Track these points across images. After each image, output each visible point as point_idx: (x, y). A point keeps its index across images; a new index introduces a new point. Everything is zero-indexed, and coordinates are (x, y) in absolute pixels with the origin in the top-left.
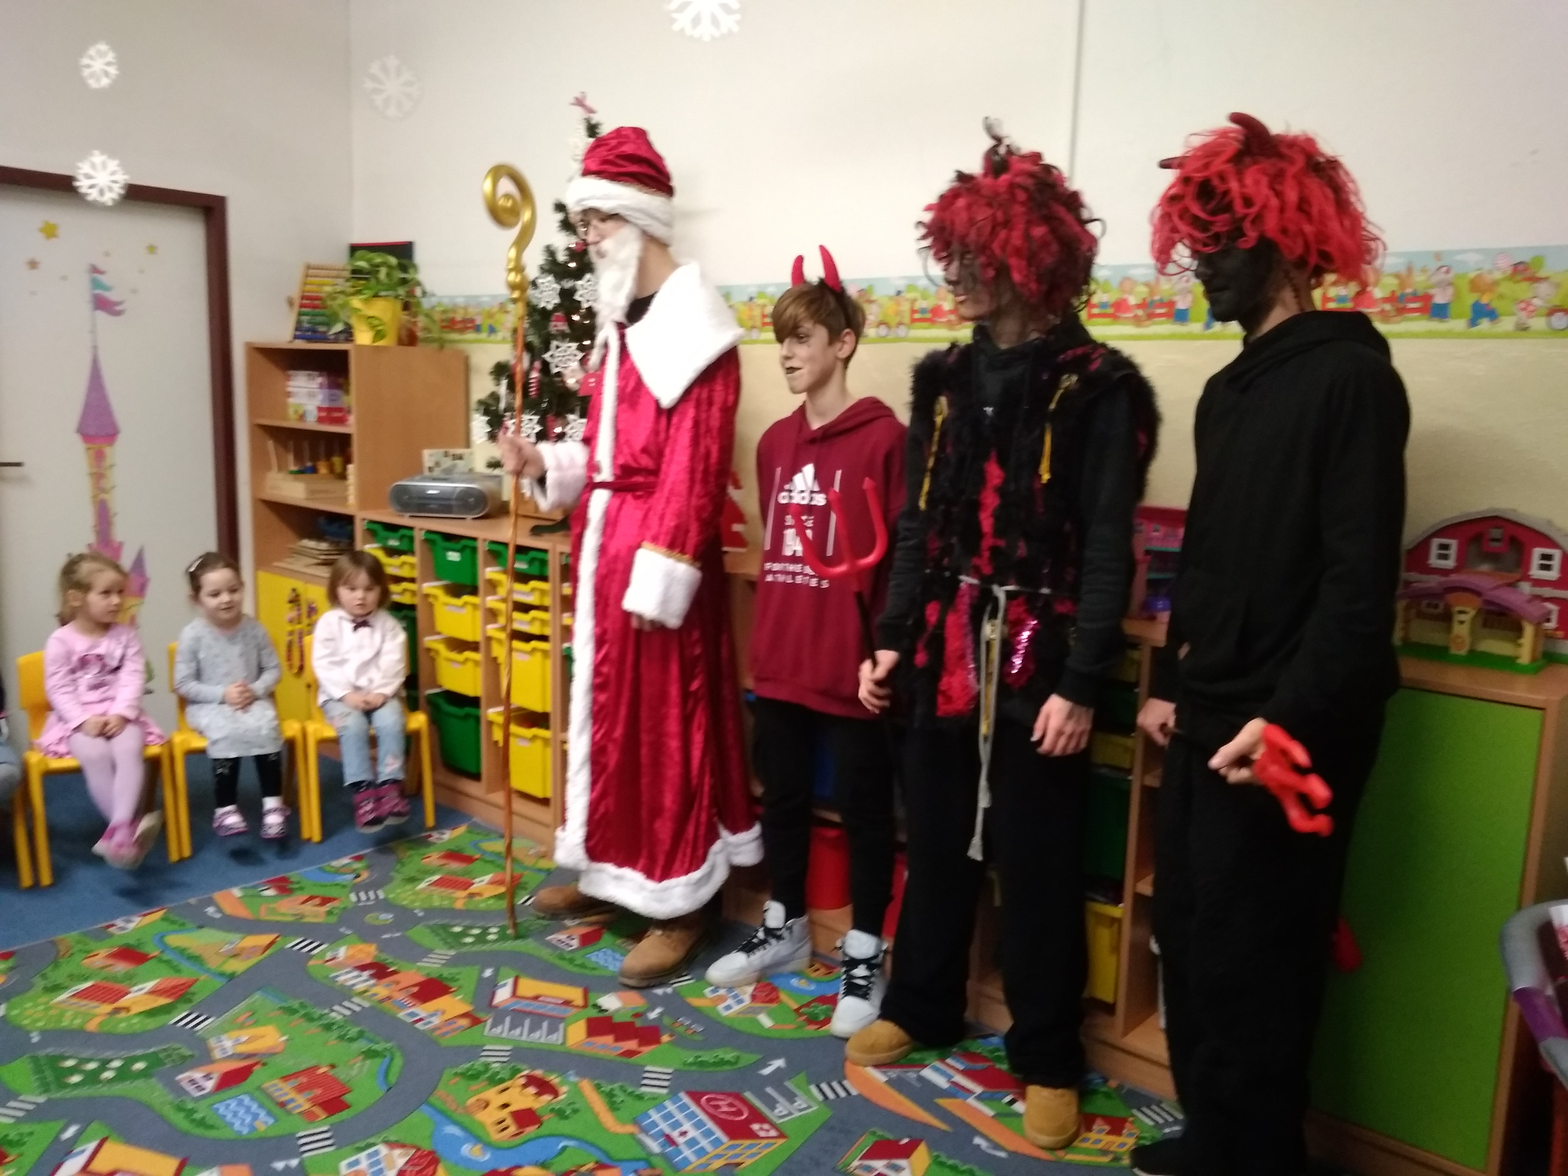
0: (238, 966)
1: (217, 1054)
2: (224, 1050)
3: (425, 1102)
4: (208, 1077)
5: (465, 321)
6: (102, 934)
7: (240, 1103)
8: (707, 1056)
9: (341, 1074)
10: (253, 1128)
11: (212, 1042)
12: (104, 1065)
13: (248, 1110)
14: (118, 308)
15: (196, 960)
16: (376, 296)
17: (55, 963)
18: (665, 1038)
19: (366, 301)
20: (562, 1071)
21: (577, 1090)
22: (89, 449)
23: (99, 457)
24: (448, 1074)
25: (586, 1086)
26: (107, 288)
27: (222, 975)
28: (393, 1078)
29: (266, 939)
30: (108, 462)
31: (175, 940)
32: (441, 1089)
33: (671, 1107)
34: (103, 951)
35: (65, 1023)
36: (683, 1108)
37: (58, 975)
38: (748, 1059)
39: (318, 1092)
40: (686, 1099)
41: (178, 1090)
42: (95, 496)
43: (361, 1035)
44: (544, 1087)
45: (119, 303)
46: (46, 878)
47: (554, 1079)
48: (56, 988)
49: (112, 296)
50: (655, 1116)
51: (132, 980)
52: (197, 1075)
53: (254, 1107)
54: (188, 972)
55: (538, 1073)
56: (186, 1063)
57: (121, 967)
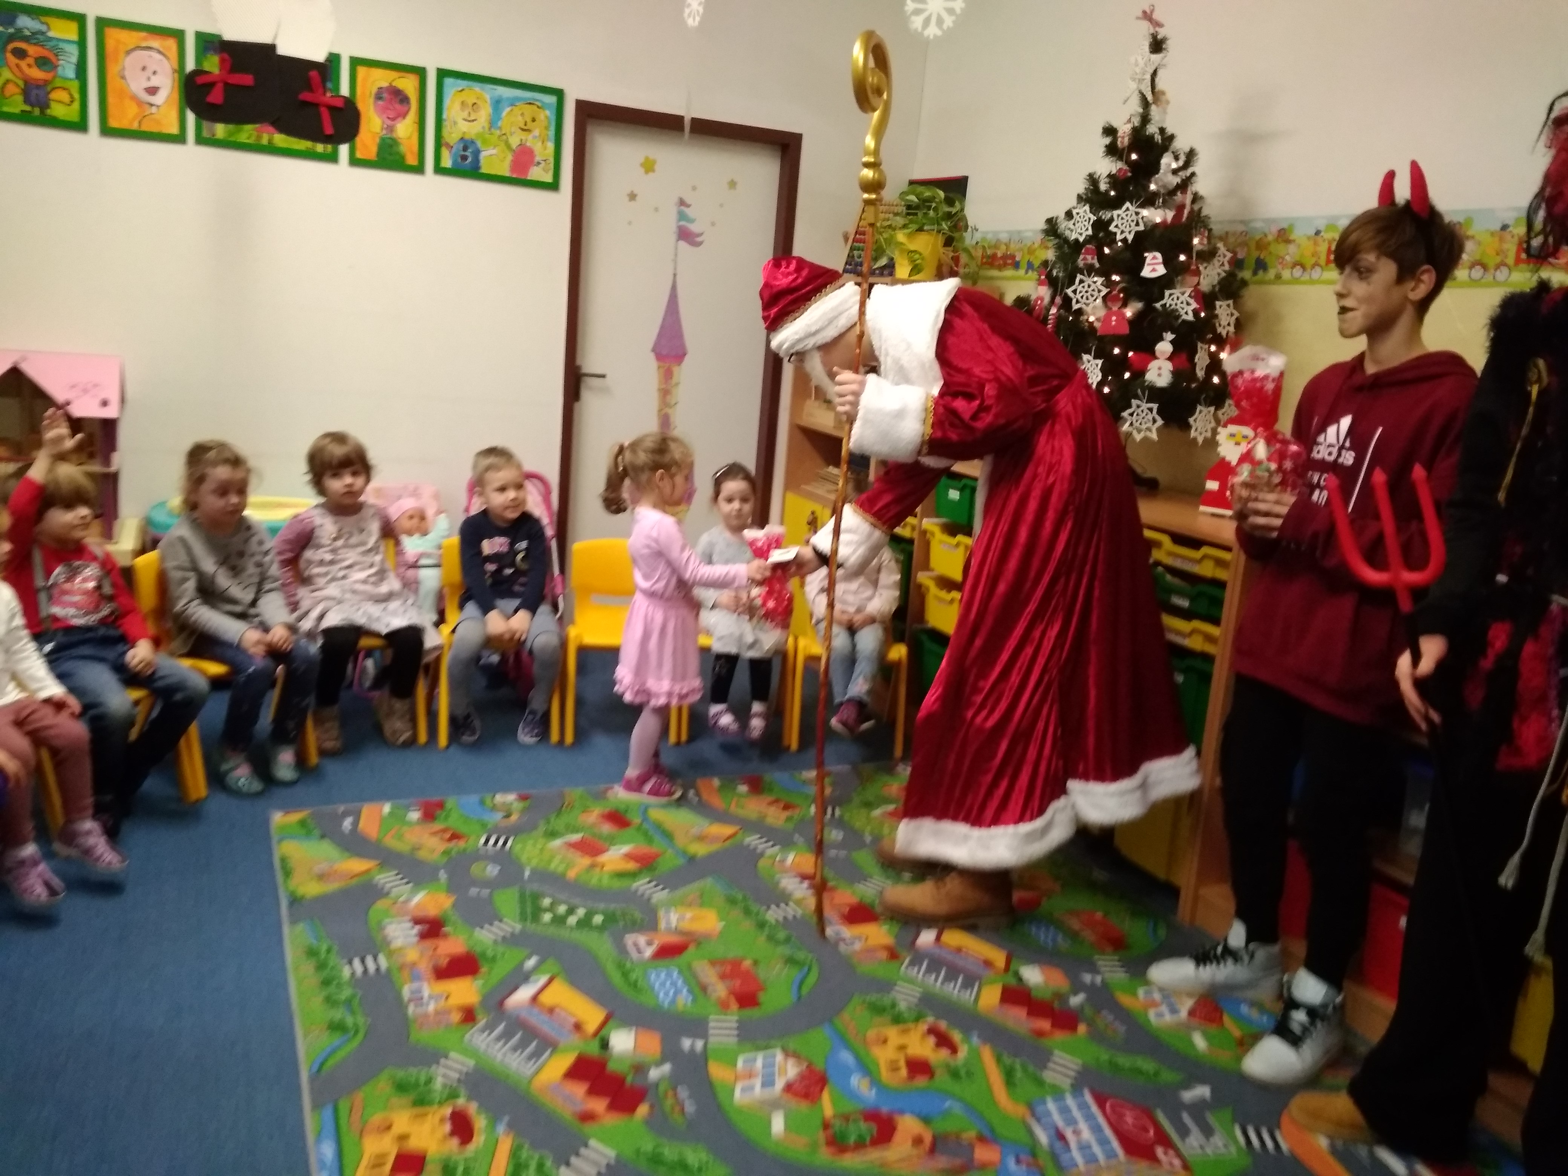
0: (700, 850)
1: (662, 925)
2: (668, 922)
3: (830, 1021)
4: (649, 943)
5: (1005, 257)
6: (601, 796)
7: (669, 975)
8: (1124, 1061)
9: (762, 973)
10: (673, 1001)
11: (661, 913)
12: (571, 911)
13: (674, 984)
14: (699, 239)
15: (668, 836)
16: (920, 230)
17: (559, 812)
18: (1082, 1028)
19: (910, 236)
20: (967, 1031)
21: (975, 1055)
22: (659, 368)
23: (667, 375)
24: (856, 1001)
25: (987, 1054)
26: (692, 221)
27: (684, 853)
28: (805, 990)
29: (727, 830)
30: (675, 380)
31: (656, 814)
32: (846, 1015)
33: (1070, 1101)
34: (597, 811)
35: (553, 866)
36: (1083, 1106)
37: (558, 823)
38: (1168, 1076)
39: (737, 983)
40: (1088, 1098)
41: (622, 949)
42: (660, 411)
43: (787, 940)
44: (943, 1041)
45: (701, 234)
46: (569, 738)
47: (957, 1036)
48: (553, 834)
49: (694, 228)
50: (1051, 1106)
51: (612, 841)
52: (642, 940)
53: (680, 983)
54: (658, 845)
55: (943, 1025)
56: (636, 927)
57: (607, 828)
